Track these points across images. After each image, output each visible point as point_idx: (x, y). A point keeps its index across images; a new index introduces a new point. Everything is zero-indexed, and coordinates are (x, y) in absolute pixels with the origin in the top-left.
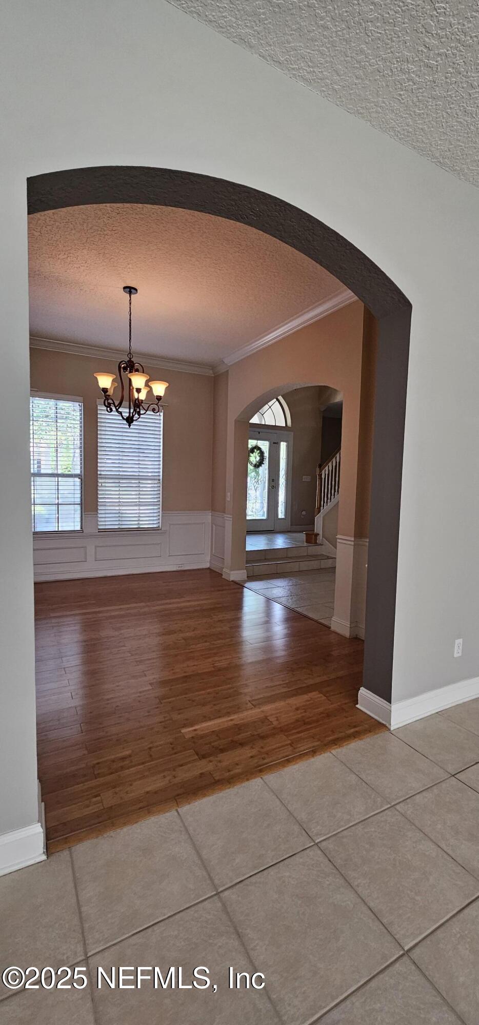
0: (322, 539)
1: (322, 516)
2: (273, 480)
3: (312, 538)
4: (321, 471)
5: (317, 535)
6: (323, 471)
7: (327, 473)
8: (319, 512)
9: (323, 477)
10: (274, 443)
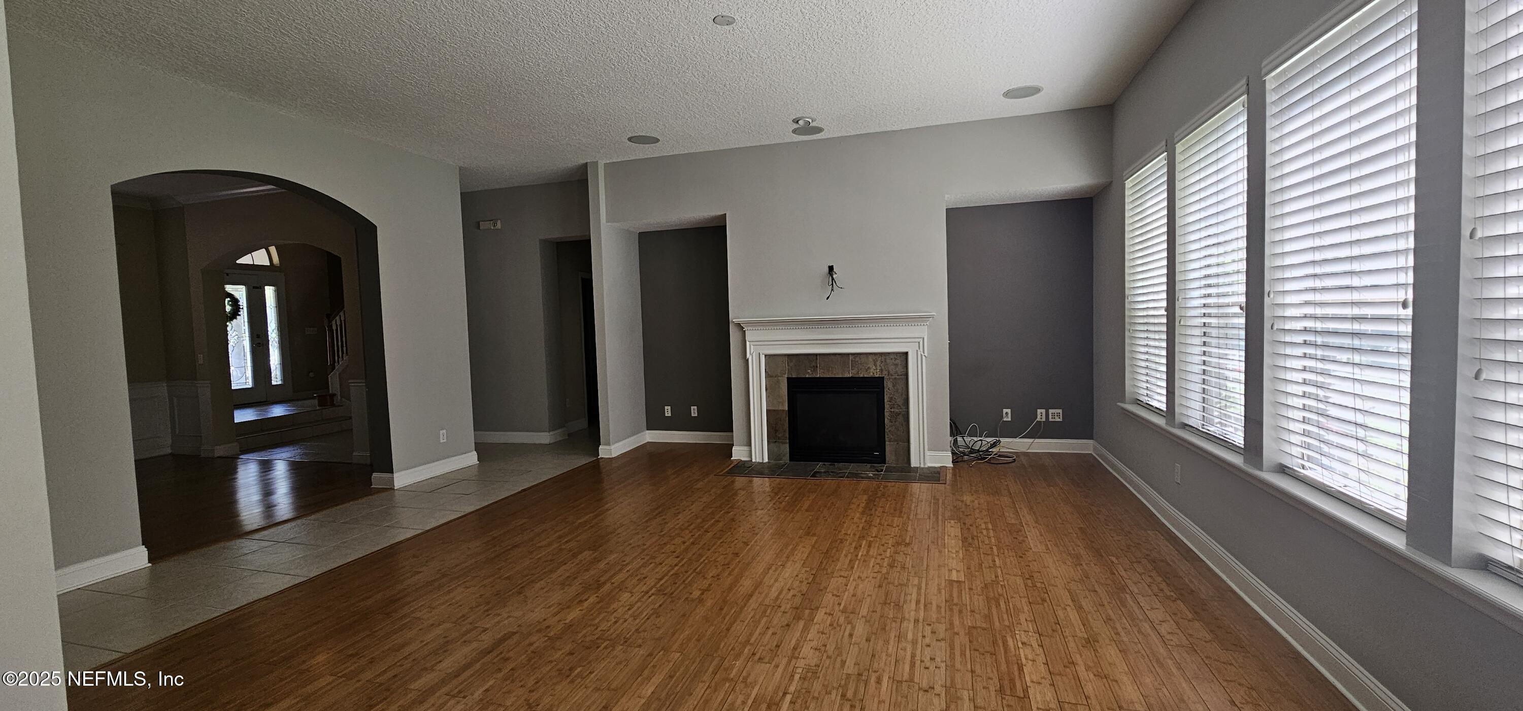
0: (341, 400)
1: (338, 373)
2: (258, 336)
3: (326, 400)
4: (330, 322)
5: (333, 395)
6: (334, 322)
7: (338, 323)
8: (334, 368)
9: (334, 328)
10: (254, 287)
